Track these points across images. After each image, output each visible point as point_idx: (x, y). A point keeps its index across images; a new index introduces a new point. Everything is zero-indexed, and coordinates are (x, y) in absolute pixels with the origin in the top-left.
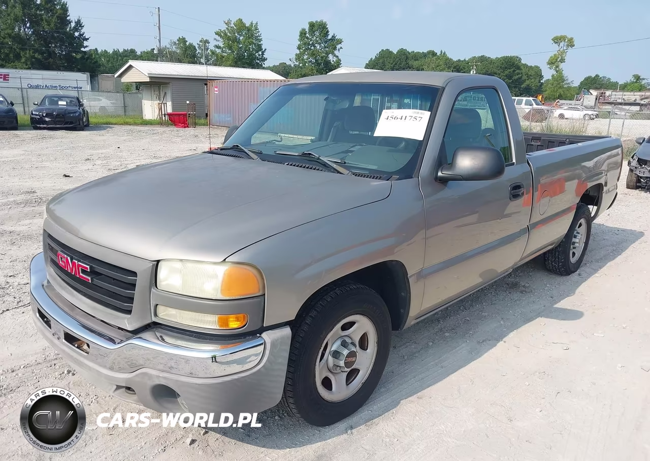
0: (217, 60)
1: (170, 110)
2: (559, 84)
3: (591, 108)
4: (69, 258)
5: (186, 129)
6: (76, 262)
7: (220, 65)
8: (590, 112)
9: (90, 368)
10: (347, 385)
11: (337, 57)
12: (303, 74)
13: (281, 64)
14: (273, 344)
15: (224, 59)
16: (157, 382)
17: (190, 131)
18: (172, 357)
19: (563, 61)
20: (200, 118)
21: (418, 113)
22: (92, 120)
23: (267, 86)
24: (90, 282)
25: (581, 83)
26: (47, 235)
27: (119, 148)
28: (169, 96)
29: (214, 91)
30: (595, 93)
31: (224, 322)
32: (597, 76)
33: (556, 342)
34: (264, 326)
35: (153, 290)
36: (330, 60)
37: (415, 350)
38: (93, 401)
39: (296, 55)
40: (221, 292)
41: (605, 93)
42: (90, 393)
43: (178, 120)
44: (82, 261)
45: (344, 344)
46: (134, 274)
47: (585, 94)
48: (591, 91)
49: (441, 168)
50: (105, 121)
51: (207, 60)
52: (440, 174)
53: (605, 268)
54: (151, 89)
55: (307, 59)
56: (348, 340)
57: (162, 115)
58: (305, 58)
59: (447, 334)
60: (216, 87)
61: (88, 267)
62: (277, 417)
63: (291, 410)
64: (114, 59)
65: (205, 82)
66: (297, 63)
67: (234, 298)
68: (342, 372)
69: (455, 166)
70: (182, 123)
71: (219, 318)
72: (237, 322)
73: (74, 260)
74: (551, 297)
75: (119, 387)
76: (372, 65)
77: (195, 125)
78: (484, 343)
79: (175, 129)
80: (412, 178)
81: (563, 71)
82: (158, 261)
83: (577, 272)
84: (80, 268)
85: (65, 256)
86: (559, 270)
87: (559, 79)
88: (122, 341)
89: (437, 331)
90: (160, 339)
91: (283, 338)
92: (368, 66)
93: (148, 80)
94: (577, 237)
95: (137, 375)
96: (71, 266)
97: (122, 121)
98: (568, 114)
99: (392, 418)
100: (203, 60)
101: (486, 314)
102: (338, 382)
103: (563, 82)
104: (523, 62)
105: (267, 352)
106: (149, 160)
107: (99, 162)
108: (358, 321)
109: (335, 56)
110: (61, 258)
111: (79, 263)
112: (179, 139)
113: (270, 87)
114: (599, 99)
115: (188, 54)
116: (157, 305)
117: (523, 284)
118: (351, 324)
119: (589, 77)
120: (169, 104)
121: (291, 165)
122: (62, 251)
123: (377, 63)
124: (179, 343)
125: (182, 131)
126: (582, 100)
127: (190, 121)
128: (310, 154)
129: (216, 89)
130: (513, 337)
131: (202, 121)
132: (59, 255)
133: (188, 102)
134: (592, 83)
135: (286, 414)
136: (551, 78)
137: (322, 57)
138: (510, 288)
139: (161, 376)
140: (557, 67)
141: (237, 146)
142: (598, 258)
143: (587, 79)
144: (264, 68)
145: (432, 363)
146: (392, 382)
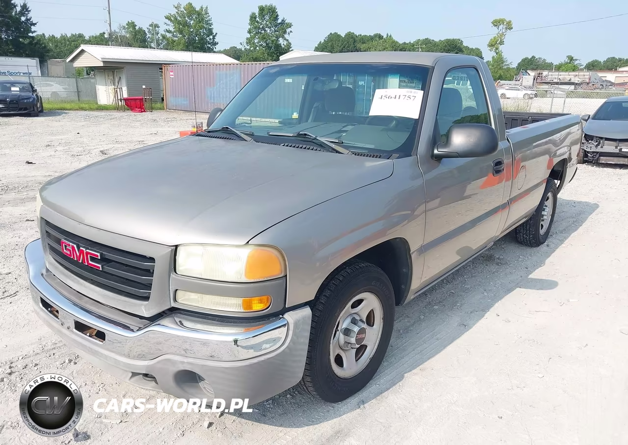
0: (168, 44)
1: (125, 96)
2: (499, 65)
3: (530, 88)
4: (75, 246)
5: (143, 113)
6: (84, 249)
7: (171, 49)
8: (529, 92)
9: (106, 357)
10: (356, 361)
11: (287, 40)
12: (254, 57)
13: (231, 48)
14: (296, 324)
15: (174, 43)
16: (182, 368)
17: (147, 115)
18: (185, 340)
19: (502, 43)
20: (156, 102)
21: (411, 92)
22: (45, 105)
23: (223, 70)
24: (101, 269)
25: (519, 64)
26: (44, 223)
27: (78, 133)
28: (124, 81)
29: (170, 75)
30: (532, 74)
31: (248, 305)
32: (533, 57)
33: (538, 311)
34: (286, 307)
35: (173, 275)
36: (280, 44)
37: (408, 324)
38: (101, 389)
39: (247, 39)
40: (245, 275)
41: (542, 74)
42: (96, 382)
43: (135, 104)
44: (90, 248)
45: (354, 322)
46: (152, 260)
47: (524, 75)
48: (528, 71)
49: (436, 146)
50: (59, 106)
51: (158, 45)
52: (436, 152)
53: (570, 238)
54: (105, 73)
55: (258, 43)
56: (358, 318)
57: (118, 100)
58: (256, 42)
59: (436, 307)
60: (172, 72)
61: (99, 254)
62: (288, 396)
63: (307, 388)
64: (62, 44)
65: (159, 66)
66: (248, 47)
67: (258, 280)
68: (352, 348)
69: (450, 144)
70: (139, 108)
71: (244, 301)
72: (261, 305)
73: (81, 248)
74: (526, 268)
75: (134, 374)
76: (321, 48)
77: (152, 109)
78: (473, 314)
79: (132, 113)
80: (411, 156)
81: (502, 52)
82: (176, 246)
83: (545, 243)
84: (89, 256)
85: (71, 244)
86: (530, 242)
87: (499, 61)
88: (140, 329)
89: (426, 304)
90: (179, 323)
91: (304, 318)
92: (317, 49)
93: (101, 64)
94: (546, 210)
95: (158, 362)
96: (78, 254)
97: (77, 107)
98: (509, 94)
99: (400, 391)
100: (153, 45)
101: (469, 286)
102: (348, 358)
103: (503, 63)
104: (465, 44)
105: (291, 333)
106: (111, 145)
107: (59, 148)
108: (366, 299)
109: (285, 39)
110: (66, 246)
111: (87, 250)
112: (138, 124)
113: (226, 70)
114: (537, 79)
115: (139, 39)
116: (177, 290)
117: (497, 257)
118: (360, 301)
119: (526, 59)
120: (125, 89)
121: (287, 146)
122: (65, 239)
123: (326, 47)
124: (199, 326)
125: (140, 116)
126: (521, 80)
127: (146, 105)
128: (305, 134)
129: (171, 73)
130: (499, 307)
131: (159, 105)
132: (63, 243)
133: (144, 87)
134: (529, 64)
135: (296, 393)
136: (491, 59)
137: (273, 41)
138: (486, 260)
139: (186, 361)
140: (497, 49)
141: (227, 128)
142: (561, 229)
143: (524, 60)
144: (214, 52)
145: (427, 336)
146: (392, 356)
